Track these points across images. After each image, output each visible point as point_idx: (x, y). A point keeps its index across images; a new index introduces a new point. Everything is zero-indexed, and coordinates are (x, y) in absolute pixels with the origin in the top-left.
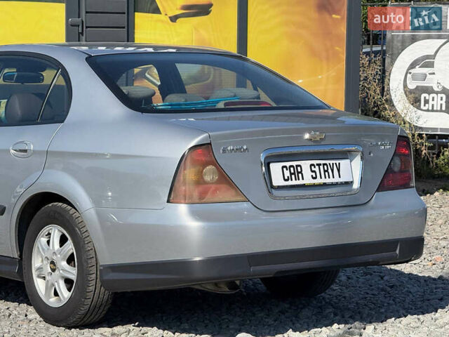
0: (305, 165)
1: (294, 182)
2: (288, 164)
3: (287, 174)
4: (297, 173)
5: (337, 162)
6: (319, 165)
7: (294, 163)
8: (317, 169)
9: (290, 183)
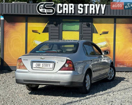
0: (41, 64)
1: (38, 67)
2: (37, 63)
3: (37, 65)
4: (39, 65)
5: (50, 64)
6: (45, 64)
7: (39, 63)
8: (44, 65)
9: (37, 67)
